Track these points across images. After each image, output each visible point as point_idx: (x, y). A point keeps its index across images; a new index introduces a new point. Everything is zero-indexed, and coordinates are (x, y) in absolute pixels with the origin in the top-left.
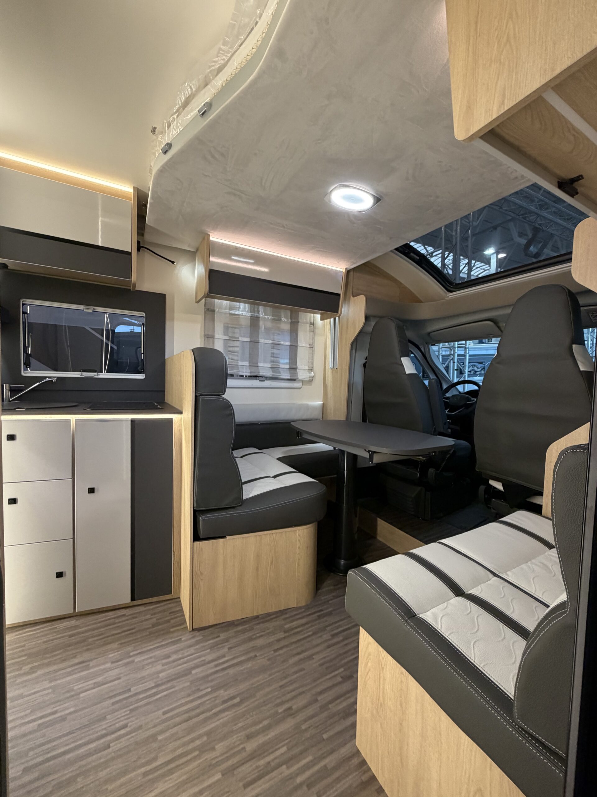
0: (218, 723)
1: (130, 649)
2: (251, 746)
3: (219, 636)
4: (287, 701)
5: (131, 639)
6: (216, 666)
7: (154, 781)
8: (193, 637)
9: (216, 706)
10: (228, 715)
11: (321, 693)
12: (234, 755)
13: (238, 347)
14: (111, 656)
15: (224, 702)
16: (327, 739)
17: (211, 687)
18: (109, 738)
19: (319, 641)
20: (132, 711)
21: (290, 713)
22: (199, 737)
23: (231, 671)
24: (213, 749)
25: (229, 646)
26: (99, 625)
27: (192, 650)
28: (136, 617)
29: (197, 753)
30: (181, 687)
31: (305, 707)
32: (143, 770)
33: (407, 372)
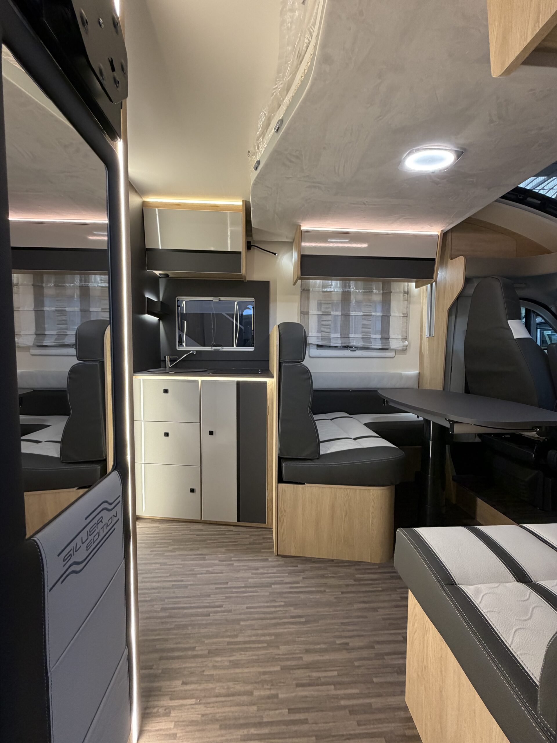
0: (285, 630)
1: (232, 555)
2: (308, 658)
3: (297, 566)
4: (346, 637)
5: (234, 548)
6: (291, 588)
7: (233, 650)
8: (278, 561)
9: (285, 618)
10: (293, 628)
11: (378, 643)
12: (293, 659)
13: (330, 320)
14: (220, 556)
15: (293, 617)
16: (377, 683)
17: (284, 602)
18: (210, 610)
19: (387, 598)
20: (227, 597)
21: (345, 647)
22: (269, 635)
23: (302, 596)
24: (278, 647)
25: (304, 576)
26: (215, 532)
27: (275, 570)
28: (239, 534)
29: (265, 645)
30: (262, 594)
31: (361, 648)
32: (228, 640)
33: (515, 337)
